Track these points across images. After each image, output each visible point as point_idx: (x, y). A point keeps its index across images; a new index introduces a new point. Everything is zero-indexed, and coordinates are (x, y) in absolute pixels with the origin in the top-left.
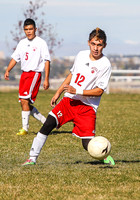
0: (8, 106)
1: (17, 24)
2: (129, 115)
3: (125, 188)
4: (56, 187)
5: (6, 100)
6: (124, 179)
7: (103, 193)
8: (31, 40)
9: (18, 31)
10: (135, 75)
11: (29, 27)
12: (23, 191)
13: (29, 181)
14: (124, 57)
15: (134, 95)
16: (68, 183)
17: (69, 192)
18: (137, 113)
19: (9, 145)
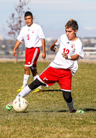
0: (5, 72)
1: (11, 15)
2: (88, 79)
3: (85, 129)
4: (37, 128)
5: (4, 68)
6: (84, 123)
7: (70, 133)
8: (29, 26)
9: (12, 21)
10: (92, 51)
11: (28, 17)
12: (15, 131)
13: (19, 124)
14: (84, 38)
15: (91, 65)
16: (46, 125)
17: (46, 132)
18: (93, 77)
19: (6, 99)
